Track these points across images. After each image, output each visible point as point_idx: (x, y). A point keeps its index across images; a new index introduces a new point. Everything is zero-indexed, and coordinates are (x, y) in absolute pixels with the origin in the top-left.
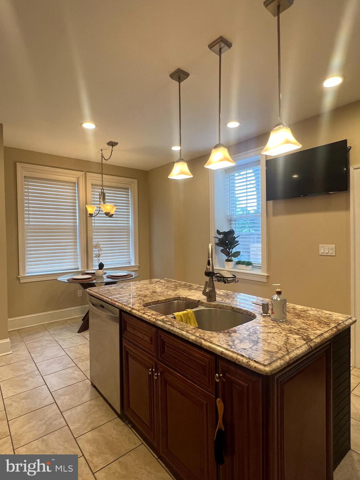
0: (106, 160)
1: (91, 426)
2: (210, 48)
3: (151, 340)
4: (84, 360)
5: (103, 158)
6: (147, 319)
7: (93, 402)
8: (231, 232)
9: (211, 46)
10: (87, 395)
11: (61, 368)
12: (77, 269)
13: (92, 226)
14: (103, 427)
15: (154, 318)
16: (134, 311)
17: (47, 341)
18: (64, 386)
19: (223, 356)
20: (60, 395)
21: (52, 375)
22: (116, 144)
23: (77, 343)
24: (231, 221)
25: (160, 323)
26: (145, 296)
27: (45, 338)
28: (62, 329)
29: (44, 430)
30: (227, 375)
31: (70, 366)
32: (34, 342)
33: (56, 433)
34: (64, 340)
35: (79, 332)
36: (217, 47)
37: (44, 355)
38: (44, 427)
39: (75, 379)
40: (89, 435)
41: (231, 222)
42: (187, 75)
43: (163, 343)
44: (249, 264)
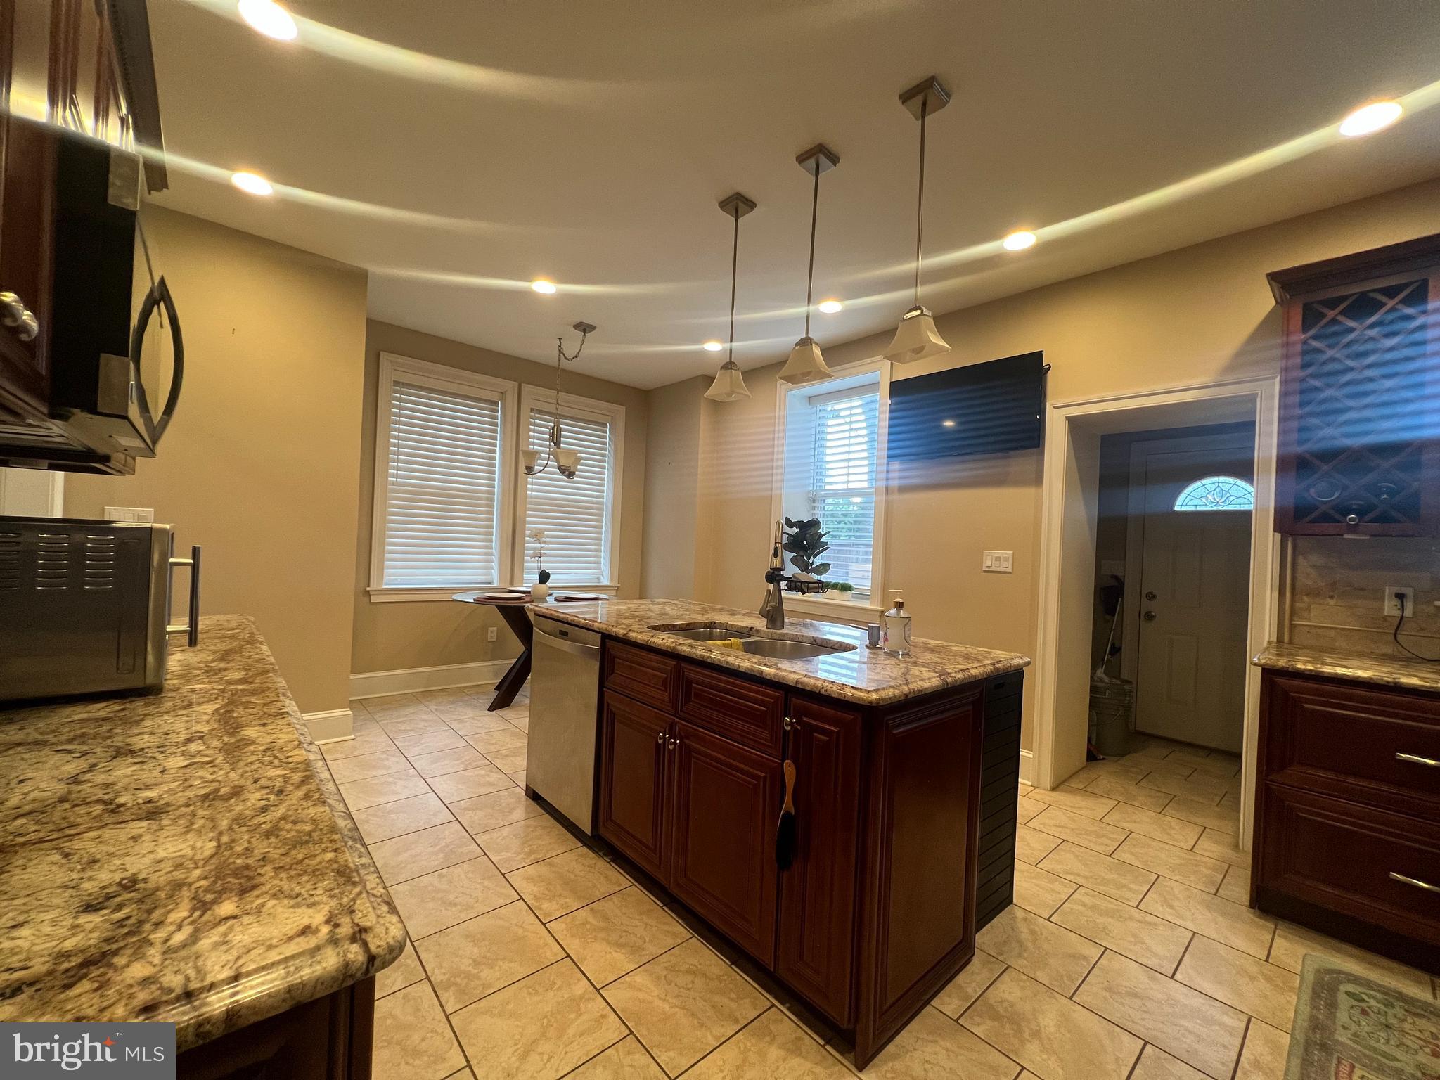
0: (568, 359)
1: (532, 857)
2: (799, 163)
3: (664, 683)
4: (507, 756)
5: (562, 355)
6: (660, 645)
7: (531, 822)
8: (814, 524)
9: (801, 159)
10: (520, 809)
11: (462, 767)
12: (490, 583)
13: (526, 496)
14: (556, 860)
15: (673, 642)
16: (632, 635)
17: (424, 720)
18: (471, 796)
19: (800, 686)
20: (466, 809)
21: (445, 777)
22: (593, 328)
23: (489, 728)
24: (814, 501)
25: (685, 648)
26: (649, 618)
27: (423, 715)
28: (453, 703)
29: (442, 860)
30: (804, 719)
31: (479, 763)
32: (397, 722)
33: (465, 865)
34: (461, 721)
35: (489, 710)
36: (812, 162)
37: (422, 744)
38: (441, 855)
39: (491, 784)
40: (531, 870)
41: (815, 505)
42: (751, 205)
43: (689, 682)
44: (846, 588)
